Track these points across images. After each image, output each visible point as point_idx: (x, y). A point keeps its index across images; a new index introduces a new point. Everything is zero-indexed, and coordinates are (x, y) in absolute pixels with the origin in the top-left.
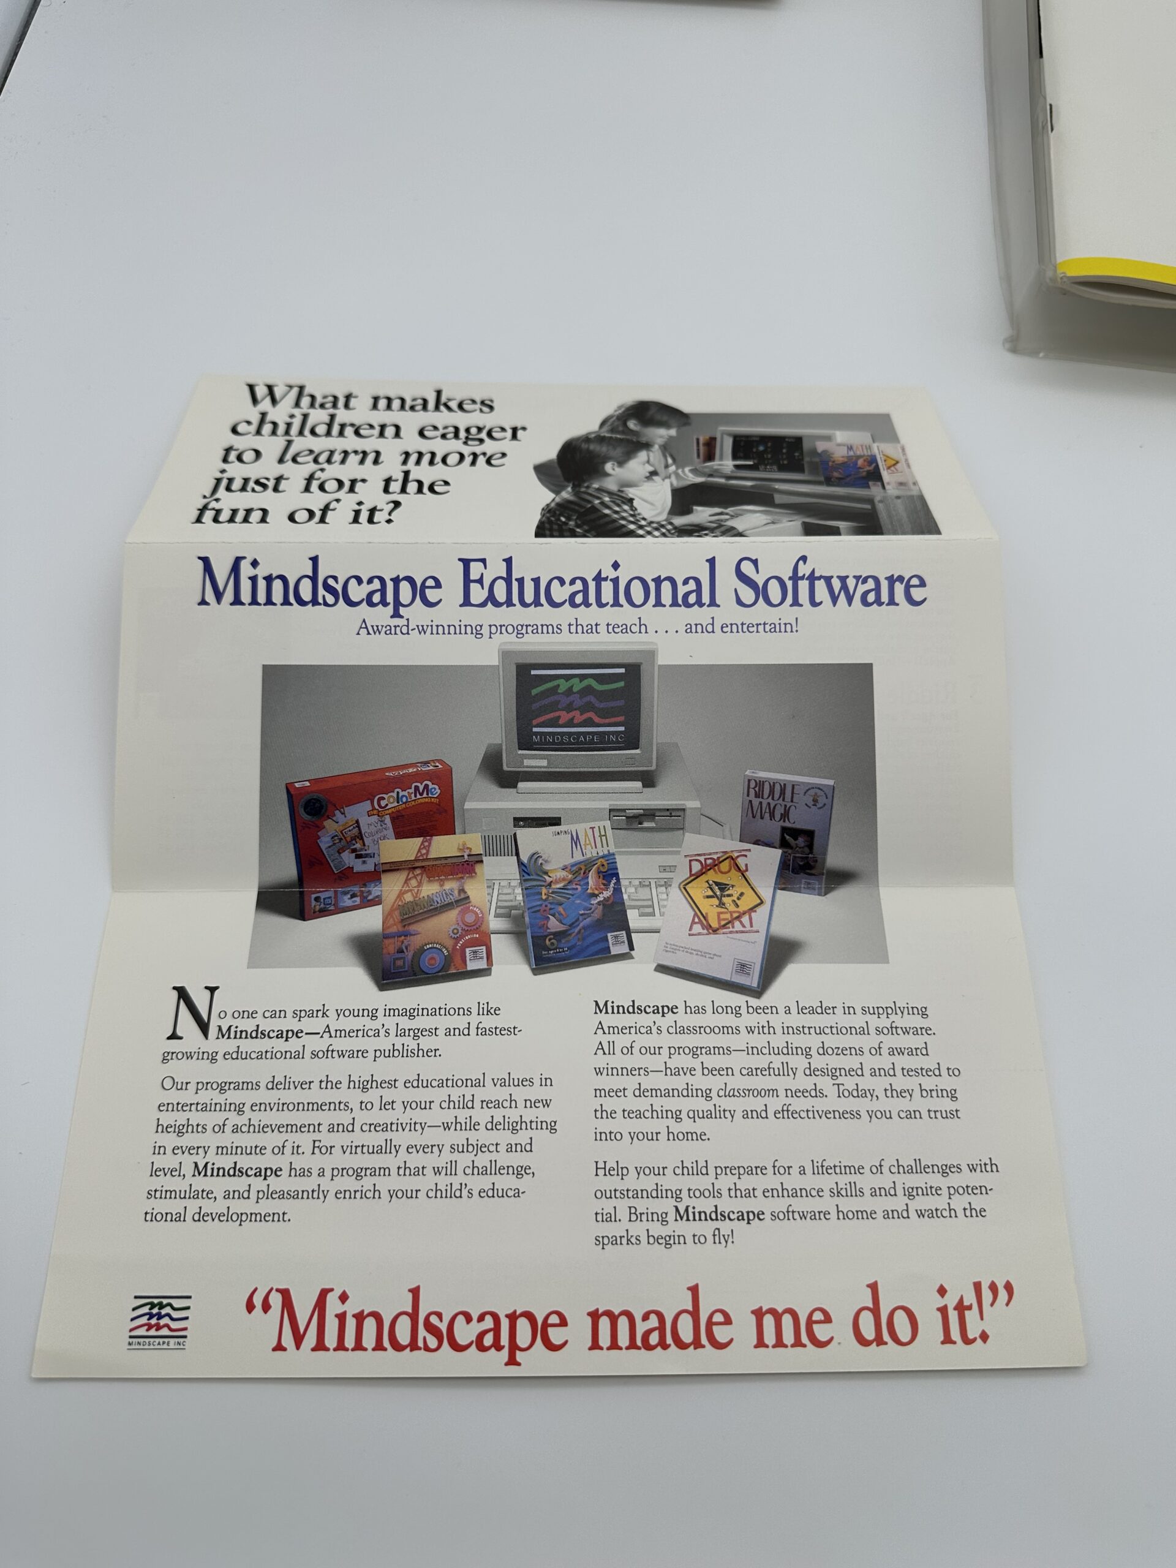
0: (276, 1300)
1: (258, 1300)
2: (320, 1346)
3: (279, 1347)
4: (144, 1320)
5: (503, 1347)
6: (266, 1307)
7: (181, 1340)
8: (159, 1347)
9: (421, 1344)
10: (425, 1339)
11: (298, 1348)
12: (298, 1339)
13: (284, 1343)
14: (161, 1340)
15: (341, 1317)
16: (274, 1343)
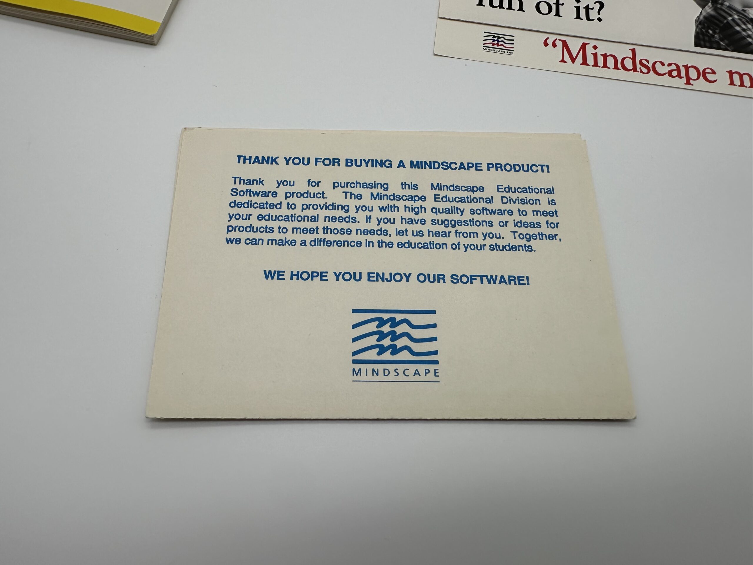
0: (560, 44)
1: (550, 42)
2: (585, 63)
3: (563, 61)
4: (491, 41)
5: (683, 77)
6: (554, 45)
7: (511, 52)
8: (499, 52)
9: (638, 70)
10: (640, 68)
11: (573, 62)
12: (573, 60)
13: (565, 60)
14: (500, 50)
15: (595, 55)
16: (561, 59)
